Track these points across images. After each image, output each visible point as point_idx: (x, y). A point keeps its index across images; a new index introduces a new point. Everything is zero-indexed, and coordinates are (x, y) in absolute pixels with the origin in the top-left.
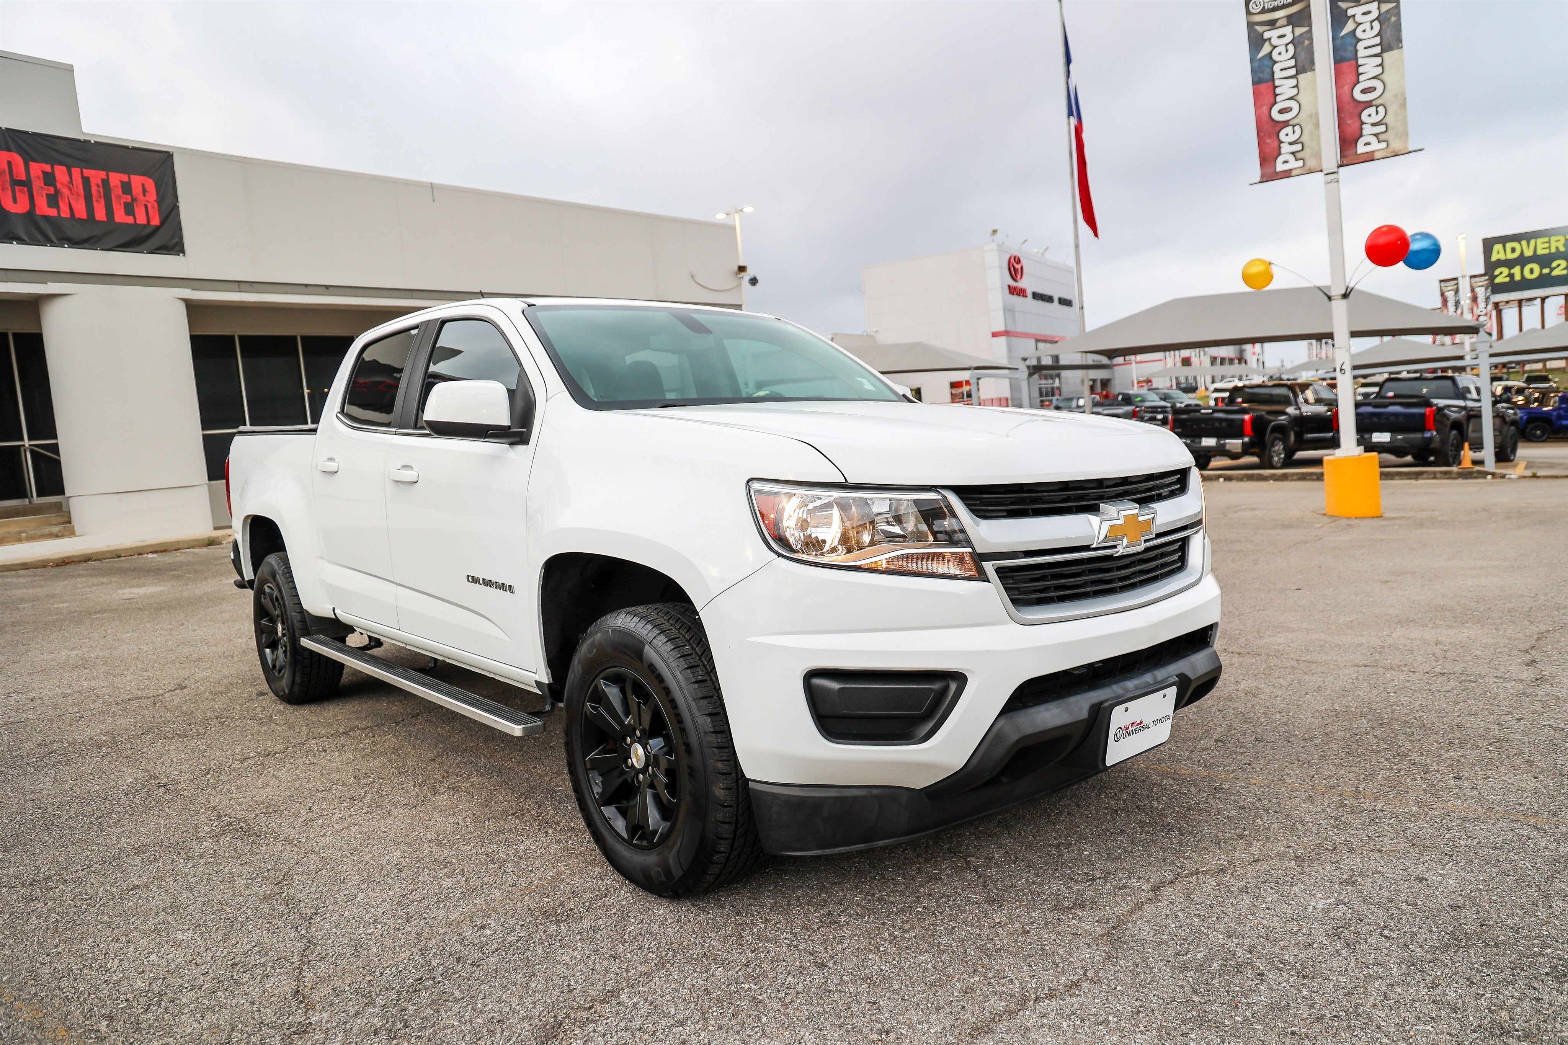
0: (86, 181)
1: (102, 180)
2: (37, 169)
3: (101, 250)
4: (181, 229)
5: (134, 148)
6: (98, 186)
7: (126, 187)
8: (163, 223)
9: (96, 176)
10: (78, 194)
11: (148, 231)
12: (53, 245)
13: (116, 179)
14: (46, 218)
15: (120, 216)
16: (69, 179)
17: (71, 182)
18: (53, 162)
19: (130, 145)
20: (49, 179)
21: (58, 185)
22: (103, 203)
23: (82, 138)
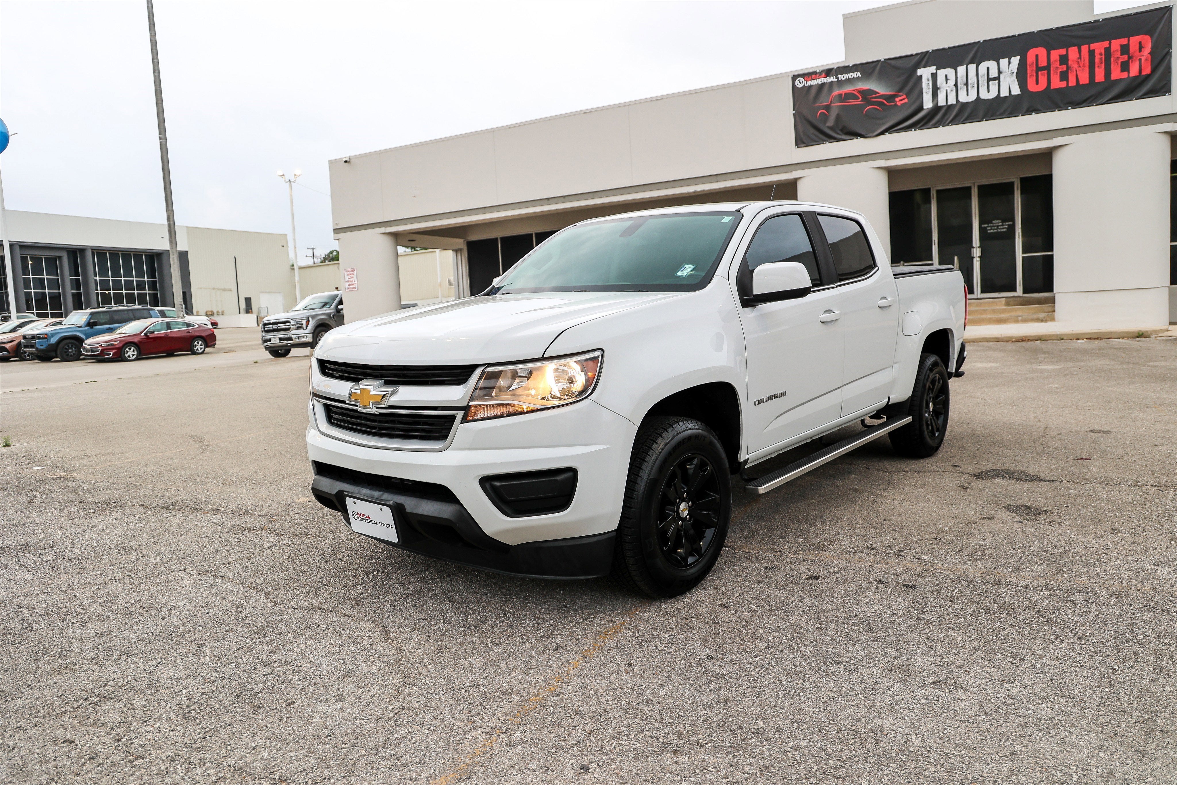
0: (1092, 53)
1: (1105, 49)
2: (1055, 55)
3: (1096, 105)
4: (1170, 72)
5: (1135, 14)
6: (1101, 54)
7: (1125, 49)
8: (1154, 70)
9: (1099, 47)
10: (1084, 66)
11: (1139, 81)
12: (1060, 108)
13: (1116, 44)
14: (1058, 90)
15: (1116, 74)
16: (1078, 56)
17: (1080, 57)
18: (1067, 46)
19: (1132, 12)
20: (1064, 60)
21: (1070, 63)
22: (1103, 67)
23: (1092, 19)
